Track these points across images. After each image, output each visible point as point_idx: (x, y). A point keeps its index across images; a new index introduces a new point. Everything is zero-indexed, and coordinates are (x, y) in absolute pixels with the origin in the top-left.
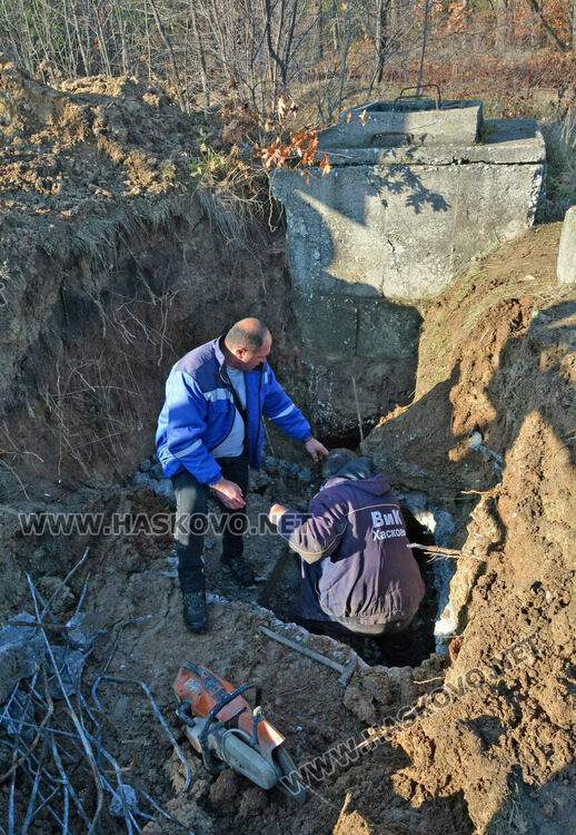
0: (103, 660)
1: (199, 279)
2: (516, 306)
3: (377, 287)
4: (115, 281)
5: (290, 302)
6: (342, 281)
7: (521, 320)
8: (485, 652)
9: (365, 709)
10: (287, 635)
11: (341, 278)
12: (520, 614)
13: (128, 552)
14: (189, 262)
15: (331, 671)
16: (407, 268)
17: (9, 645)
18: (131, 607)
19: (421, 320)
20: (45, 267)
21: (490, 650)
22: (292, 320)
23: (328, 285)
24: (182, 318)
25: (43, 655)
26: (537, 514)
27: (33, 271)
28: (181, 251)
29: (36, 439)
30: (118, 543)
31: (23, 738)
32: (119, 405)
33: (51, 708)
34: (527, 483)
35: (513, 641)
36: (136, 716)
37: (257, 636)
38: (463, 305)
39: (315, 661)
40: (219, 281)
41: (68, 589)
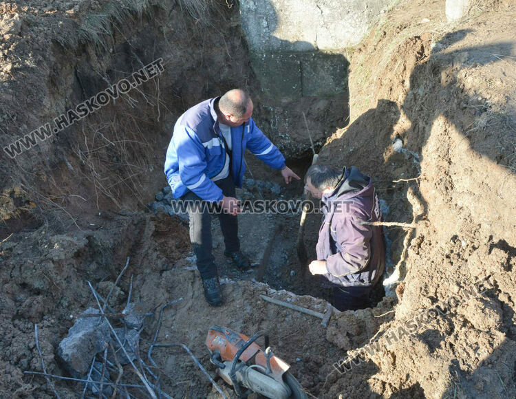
0: (152, 334)
1: (179, 53)
2: (419, 41)
3: (313, 43)
4: (116, 62)
5: (249, 62)
6: (286, 41)
7: (423, 52)
8: (423, 288)
9: (342, 340)
10: (280, 299)
11: (285, 39)
12: (445, 259)
13: (158, 257)
14: (169, 40)
15: (315, 318)
16: (333, 25)
17: (83, 332)
18: (167, 295)
19: (347, 64)
20: (60, 55)
21: (426, 286)
22: (252, 76)
23: (276, 45)
24: (171, 84)
25: (109, 335)
26: (450, 188)
27: (53, 59)
28: (162, 33)
29: (77, 186)
30: (150, 252)
31: (105, 393)
32: (133, 154)
33: (121, 370)
34: (440, 168)
35: (442, 278)
36: (182, 368)
37: (259, 302)
38: (378, 47)
39: (303, 314)
40: (193, 52)
41: (119, 288)
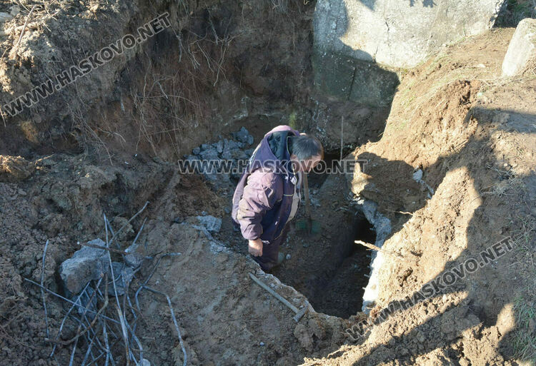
0: (145, 276)
1: (250, 31)
2: (467, 86)
3: (372, 54)
4: (193, 24)
5: (310, 56)
6: (349, 47)
7: (469, 98)
8: (392, 326)
9: (306, 340)
10: (266, 282)
11: (348, 44)
12: (422, 306)
13: (173, 209)
14: (245, 17)
15: (290, 311)
16: (395, 44)
17: (85, 258)
18: (169, 246)
19: (397, 83)
20: (145, 7)
21: (396, 325)
22: (309, 69)
23: (338, 48)
24: (235, 56)
25: (107, 267)
26: (450, 239)
27: (136, 9)
28: (241, 9)
29: (125, 124)
30: (169, 201)
31: (88, 317)
32: (184, 109)
33: (106, 303)
34: (447, 215)
35: (413, 323)
36: (160, 316)
37: (246, 279)
38: (430, 77)
39: (280, 302)
40: (264, 33)
41: (131, 226)
